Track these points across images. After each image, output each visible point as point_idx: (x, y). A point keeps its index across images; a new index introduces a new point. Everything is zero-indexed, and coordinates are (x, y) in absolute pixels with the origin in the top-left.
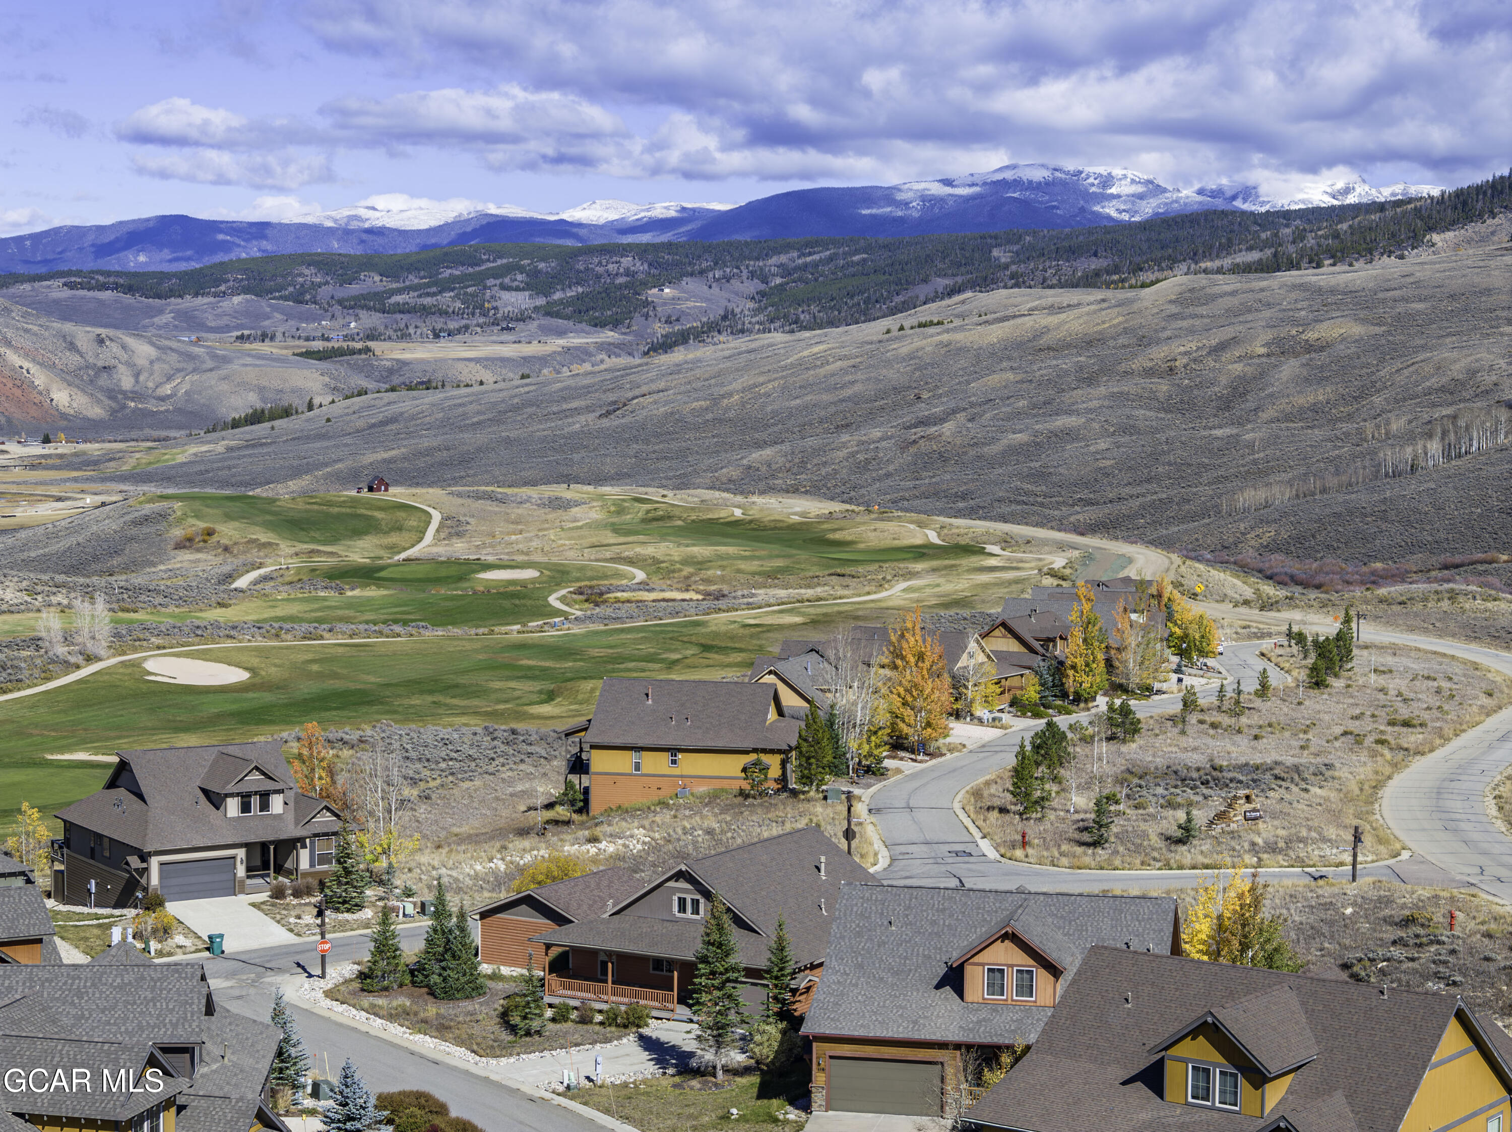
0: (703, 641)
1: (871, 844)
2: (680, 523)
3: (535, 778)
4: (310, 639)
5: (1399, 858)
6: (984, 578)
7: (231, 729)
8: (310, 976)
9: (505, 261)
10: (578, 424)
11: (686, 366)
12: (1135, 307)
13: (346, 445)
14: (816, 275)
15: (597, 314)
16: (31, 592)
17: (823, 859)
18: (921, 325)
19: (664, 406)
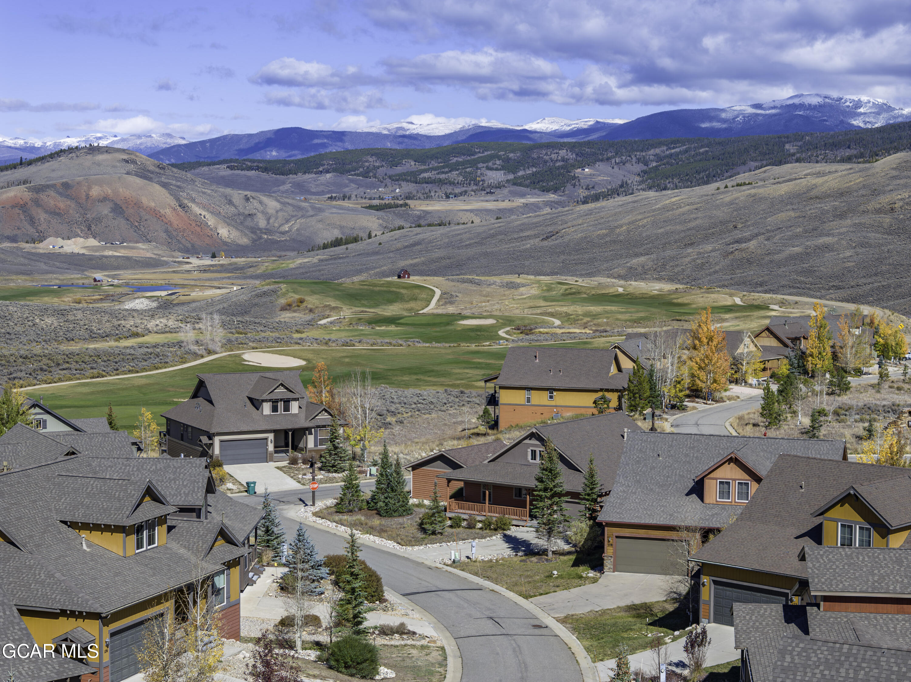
2: (585, 296)
4: (346, 346)
8: (306, 505)
9: (489, 153)
10: (529, 244)
11: (595, 211)
12: (870, 172)
13: (390, 258)
14: (677, 160)
15: (544, 184)
16: (184, 321)
17: (626, 430)
18: (738, 185)
19: (580, 233)
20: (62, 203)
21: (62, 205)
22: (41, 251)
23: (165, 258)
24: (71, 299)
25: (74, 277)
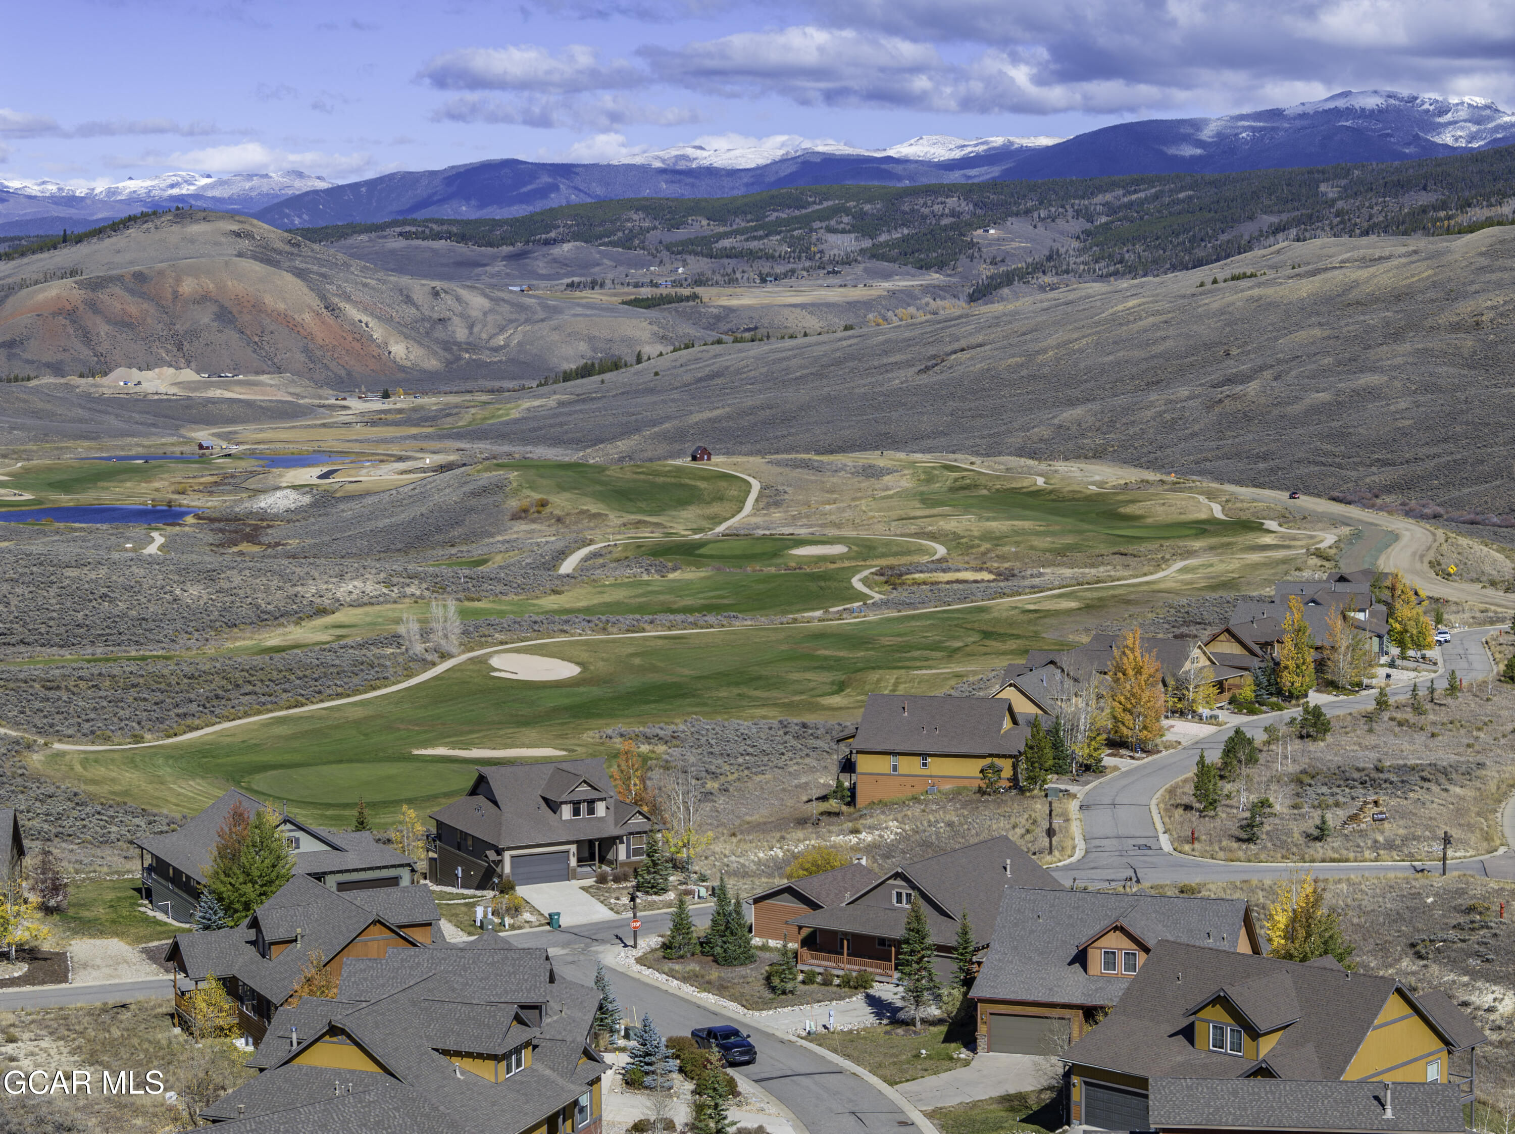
0: (985, 628)
1: (1073, 839)
2: (985, 492)
3: (817, 771)
4: (632, 631)
5: (1495, 853)
6: (1255, 557)
7: (566, 723)
8: (626, 946)
9: (830, 203)
10: (897, 379)
11: (1004, 319)
12: (1445, 259)
13: (673, 400)
14: (1141, 213)
15: (922, 256)
16: (388, 584)
17: (1008, 861)
18: (1235, 278)
19: (981, 362)
20: (134, 307)
21: (134, 310)
22: (107, 392)
23: (307, 401)
24: (167, 483)
25: (166, 441)
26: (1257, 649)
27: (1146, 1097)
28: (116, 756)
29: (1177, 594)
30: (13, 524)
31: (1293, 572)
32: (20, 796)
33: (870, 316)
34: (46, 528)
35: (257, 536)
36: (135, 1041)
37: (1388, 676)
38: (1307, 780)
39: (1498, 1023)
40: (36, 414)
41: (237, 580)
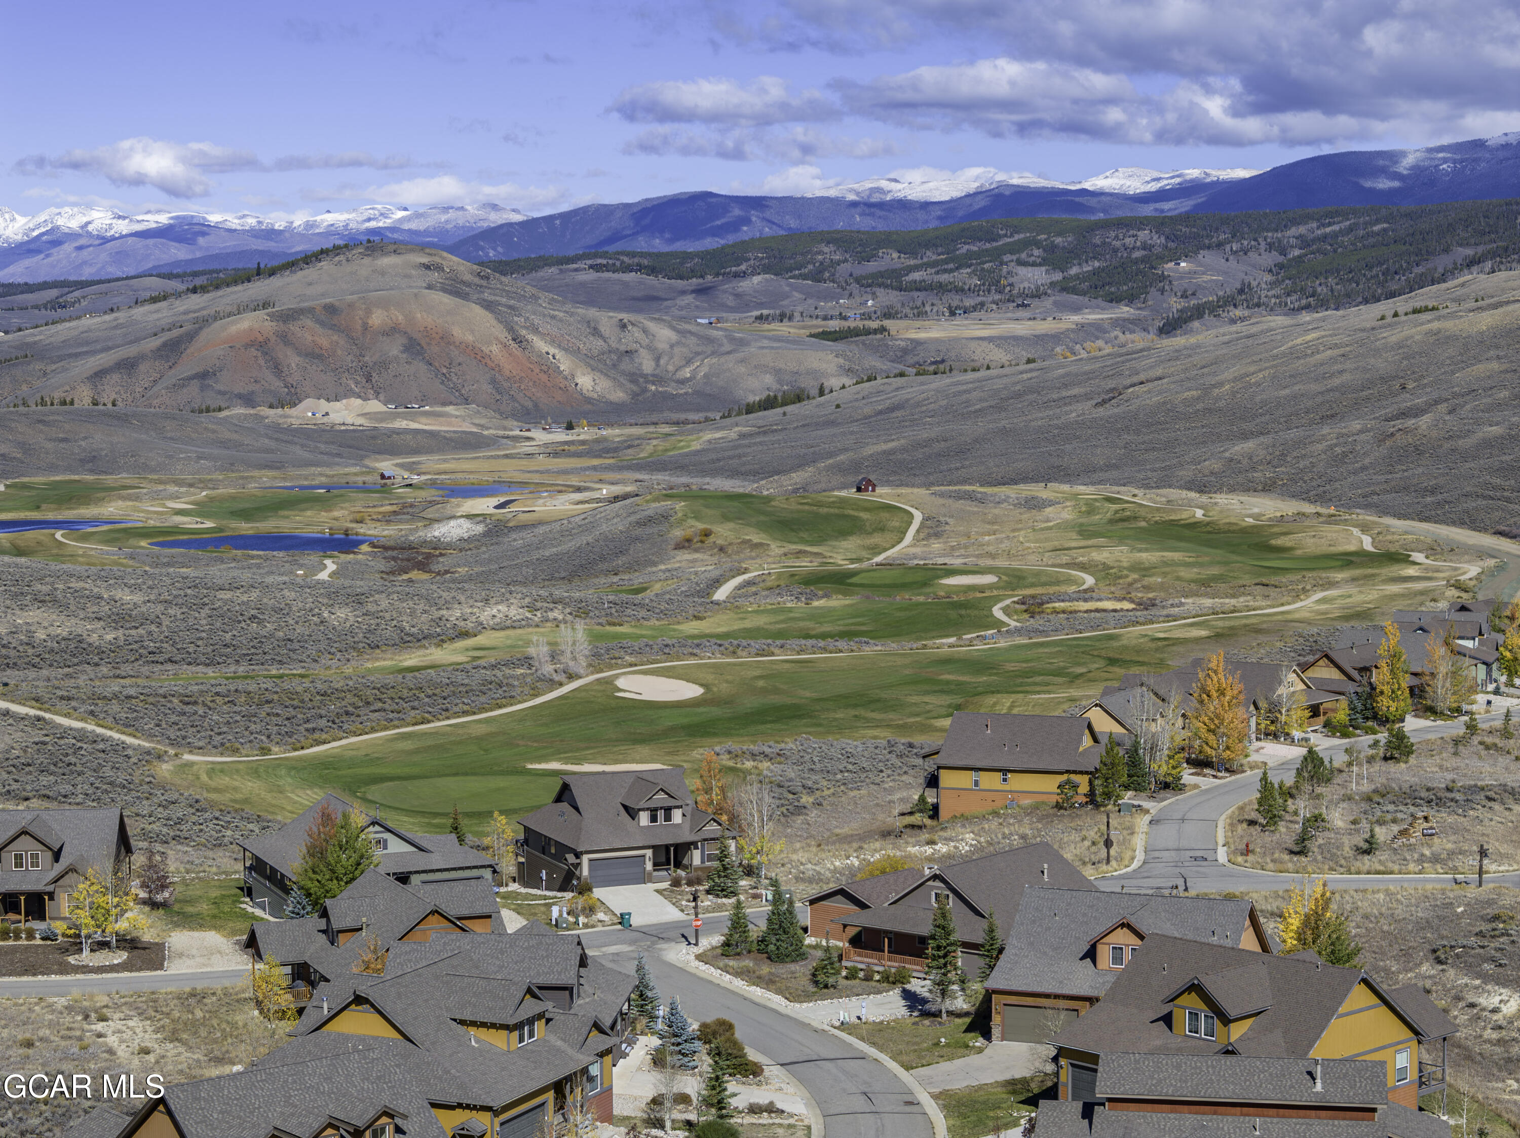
0: (1111, 655)
1: (1134, 850)
2: (1143, 524)
4: (762, 655)
6: (1395, 588)
7: (680, 741)
8: (689, 944)
9: (1022, 236)
10: (1073, 413)
11: (1185, 352)
13: (852, 433)
14: (1335, 246)
15: (1113, 289)
16: (532, 608)
17: (1046, 866)
18: (1416, 311)
19: (1157, 395)
20: (324, 339)
21: (324, 342)
22: (296, 423)
23: (492, 432)
24: (347, 512)
25: (349, 471)
26: (1355, 674)
27: (1095, 1071)
28: (241, 766)
29: (1310, 624)
30: (192, 551)
31: (1428, 603)
32: (144, 802)
33: (1058, 349)
34: (225, 555)
35: (428, 564)
36: (215, 1022)
37: (1489, 702)
38: (1377, 798)
39: (1499, 1023)
40: (224, 444)
41: (384, 603)
